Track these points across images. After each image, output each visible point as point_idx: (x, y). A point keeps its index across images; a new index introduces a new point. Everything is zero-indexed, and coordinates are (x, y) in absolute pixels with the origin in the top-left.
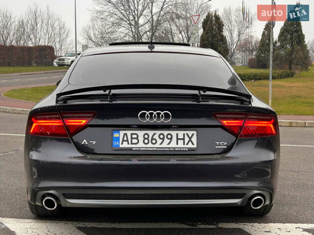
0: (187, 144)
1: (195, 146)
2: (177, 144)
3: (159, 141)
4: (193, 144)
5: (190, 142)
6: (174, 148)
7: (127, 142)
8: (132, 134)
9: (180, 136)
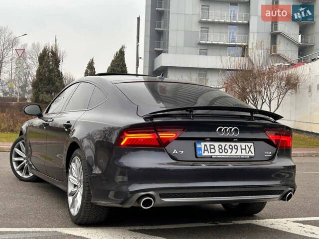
0: (248, 153)
1: (253, 155)
2: (242, 153)
3: (230, 151)
4: (252, 153)
5: (250, 152)
6: (240, 156)
7: (207, 152)
8: (210, 145)
9: (243, 147)
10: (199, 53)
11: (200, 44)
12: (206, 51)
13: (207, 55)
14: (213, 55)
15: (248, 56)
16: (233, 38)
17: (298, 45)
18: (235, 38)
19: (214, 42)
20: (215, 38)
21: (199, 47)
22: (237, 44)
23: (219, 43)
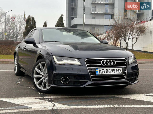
10: (91, 18)
11: (92, 14)
12: (94, 17)
13: (95, 18)
14: (98, 19)
15: (114, 19)
16: (107, 11)
17: (137, 13)
18: (108, 11)
19: (98, 13)
20: (99, 10)
21: (92, 15)
22: (109, 13)
23: (101, 13)
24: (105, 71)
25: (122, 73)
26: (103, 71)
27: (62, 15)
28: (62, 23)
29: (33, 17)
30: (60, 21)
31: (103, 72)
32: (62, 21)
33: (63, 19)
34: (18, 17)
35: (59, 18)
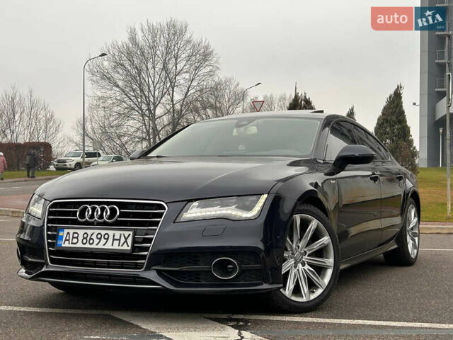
24: (80, 238)
25: (129, 248)
26: (75, 238)
27: (399, 88)
28: (398, 111)
29: (307, 97)
30: (392, 106)
31: (75, 241)
32: (398, 105)
33: (401, 98)
34: (280, 101)
35: (390, 98)
